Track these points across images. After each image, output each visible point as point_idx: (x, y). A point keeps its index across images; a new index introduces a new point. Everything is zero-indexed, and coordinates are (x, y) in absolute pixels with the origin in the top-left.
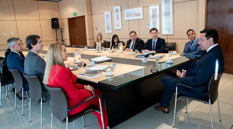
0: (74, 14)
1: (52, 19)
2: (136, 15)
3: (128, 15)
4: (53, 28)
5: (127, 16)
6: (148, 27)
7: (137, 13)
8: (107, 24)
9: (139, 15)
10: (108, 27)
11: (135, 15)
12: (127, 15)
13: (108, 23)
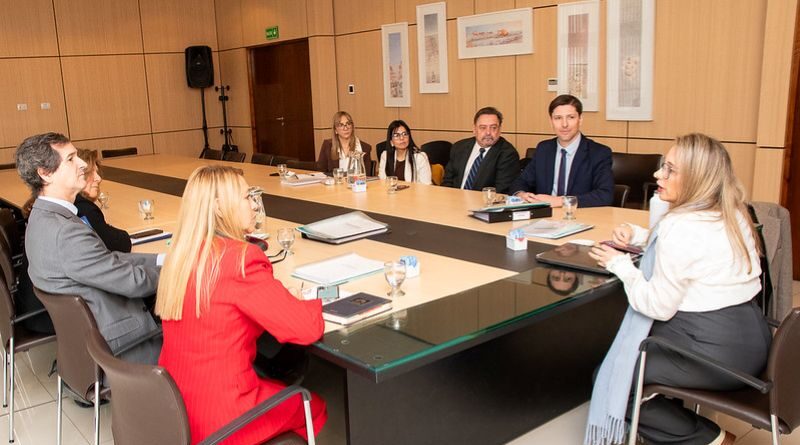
0: (268, 31)
1: (187, 50)
2: (505, 38)
3: (473, 40)
4: (190, 85)
5: (470, 44)
6: (551, 88)
7: (509, 30)
8: (391, 74)
9: (517, 38)
10: (394, 85)
11: (502, 39)
12: (470, 37)
13: (396, 70)
